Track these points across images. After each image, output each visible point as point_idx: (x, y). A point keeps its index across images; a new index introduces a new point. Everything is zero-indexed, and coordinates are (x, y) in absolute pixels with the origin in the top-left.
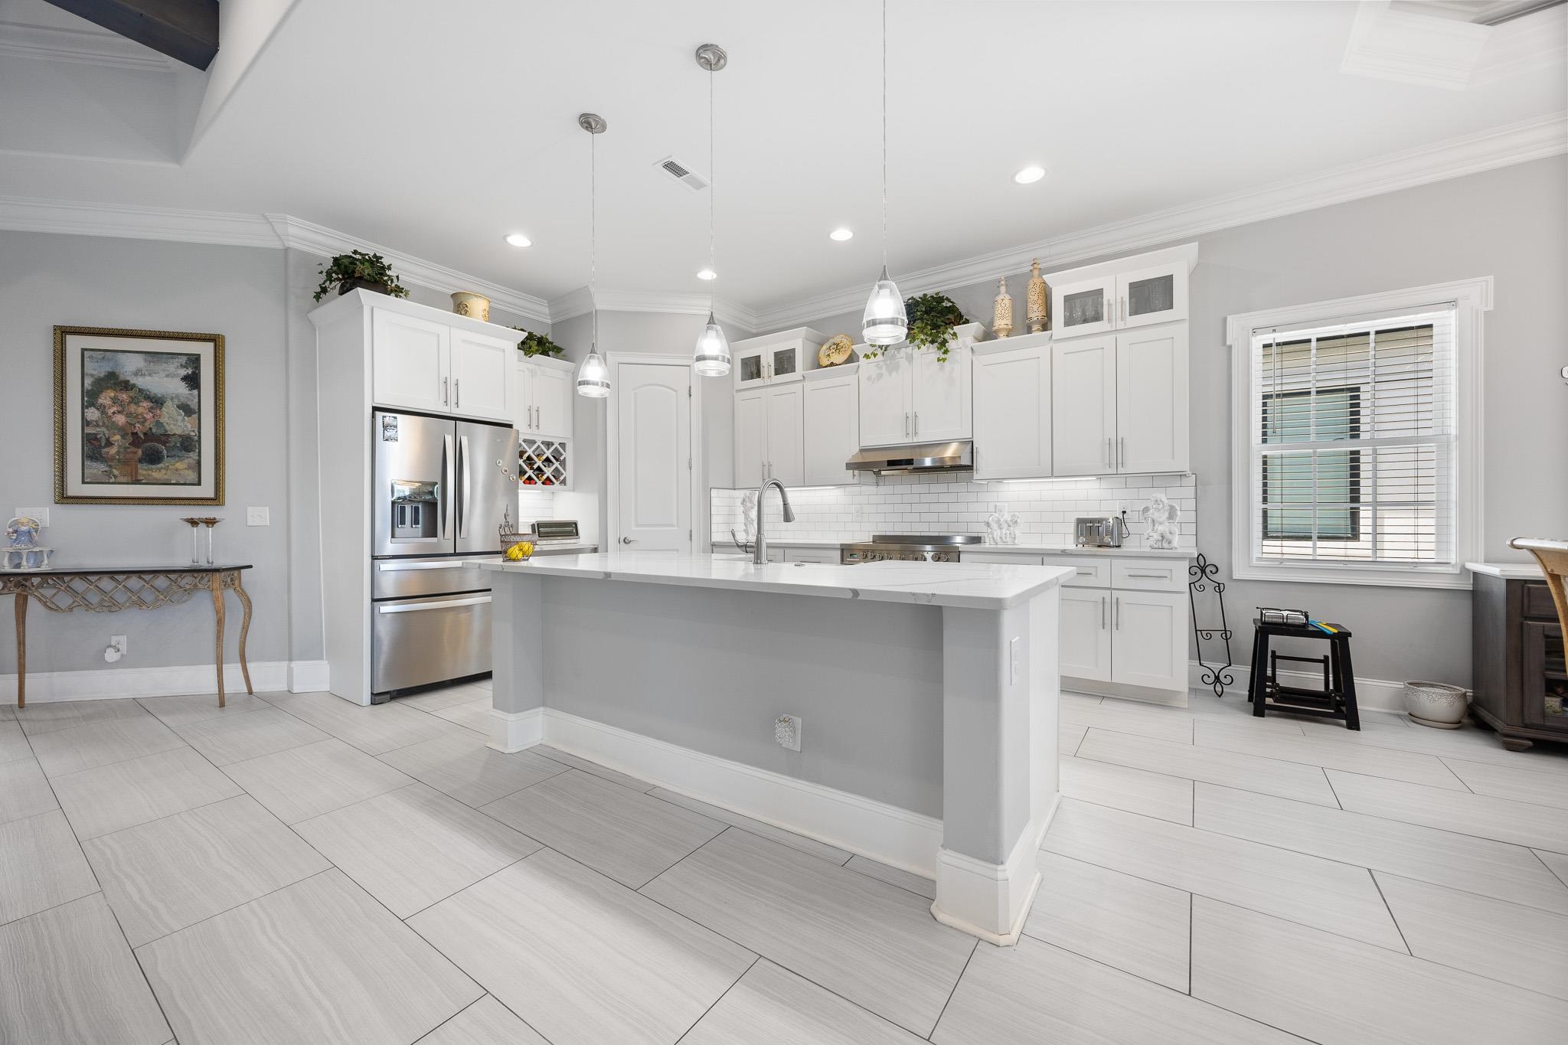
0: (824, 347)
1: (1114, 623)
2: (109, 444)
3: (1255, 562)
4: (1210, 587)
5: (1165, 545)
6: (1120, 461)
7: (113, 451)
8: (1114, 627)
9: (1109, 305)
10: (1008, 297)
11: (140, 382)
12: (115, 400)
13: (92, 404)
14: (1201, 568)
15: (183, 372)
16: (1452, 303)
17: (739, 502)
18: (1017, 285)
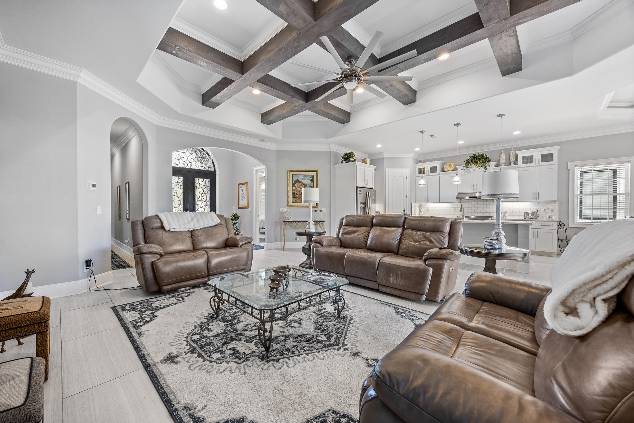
0: (445, 166)
1: (537, 236)
2: (297, 194)
3: (575, 223)
4: (562, 229)
5: (550, 218)
6: (538, 198)
7: (297, 196)
8: (537, 238)
9: (535, 159)
10: (504, 155)
11: (302, 181)
12: (298, 185)
13: (294, 186)
14: (560, 224)
15: (311, 179)
16: (629, 162)
17: (417, 207)
18: (507, 152)
